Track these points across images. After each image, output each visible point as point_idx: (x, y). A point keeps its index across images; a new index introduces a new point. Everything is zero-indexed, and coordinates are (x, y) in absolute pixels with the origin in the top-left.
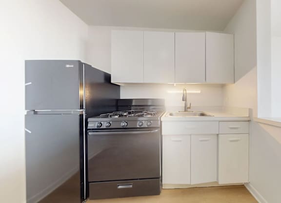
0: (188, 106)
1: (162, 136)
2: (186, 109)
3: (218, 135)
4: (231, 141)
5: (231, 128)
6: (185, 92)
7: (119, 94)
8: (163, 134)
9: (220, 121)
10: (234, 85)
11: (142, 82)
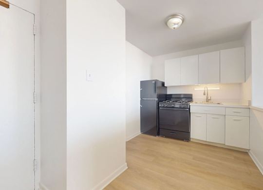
0: (209, 98)
1: (190, 113)
2: (208, 100)
3: (225, 115)
4: (234, 120)
5: (234, 112)
6: (206, 89)
7: (167, 92)
8: (191, 112)
9: (226, 107)
10: (245, 83)
11: (179, 85)
